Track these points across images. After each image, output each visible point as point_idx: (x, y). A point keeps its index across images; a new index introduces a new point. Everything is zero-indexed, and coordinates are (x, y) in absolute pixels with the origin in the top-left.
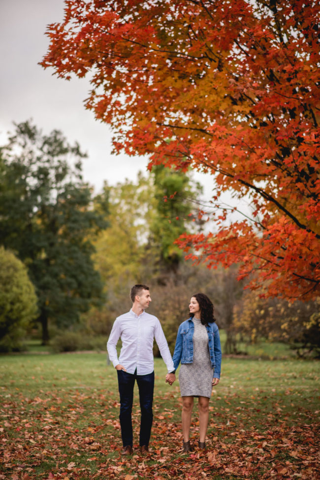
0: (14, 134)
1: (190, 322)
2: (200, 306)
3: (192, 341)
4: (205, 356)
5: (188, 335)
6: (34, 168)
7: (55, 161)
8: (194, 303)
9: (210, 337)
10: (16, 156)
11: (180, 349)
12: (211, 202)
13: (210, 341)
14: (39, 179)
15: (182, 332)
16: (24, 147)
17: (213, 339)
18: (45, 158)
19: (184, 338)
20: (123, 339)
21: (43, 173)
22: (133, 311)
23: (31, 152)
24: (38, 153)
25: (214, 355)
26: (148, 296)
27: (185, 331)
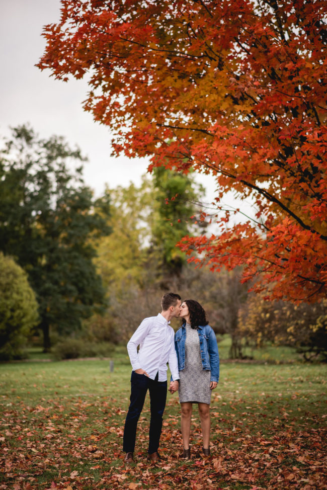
0: (11, 138)
6: (33, 172)
7: (54, 164)
12: (214, 204)
13: (201, 343)
14: (39, 184)
15: (176, 339)
16: (21, 151)
17: (205, 342)
18: (44, 161)
19: (178, 345)
21: (42, 177)
23: (29, 156)
24: (36, 157)
27: (179, 338)
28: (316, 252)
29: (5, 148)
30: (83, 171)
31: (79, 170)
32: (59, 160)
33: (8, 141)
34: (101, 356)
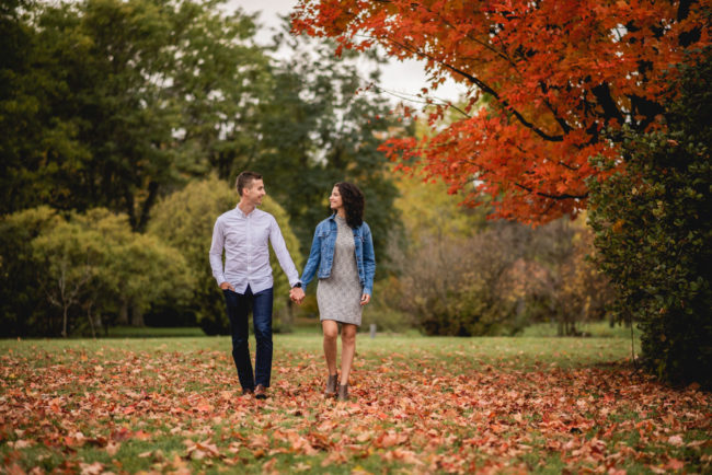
0: (280, 30)
1: (332, 221)
2: (343, 199)
3: (333, 249)
4: (351, 268)
5: (328, 239)
6: (311, 78)
7: (340, 67)
8: (336, 195)
9: (357, 243)
10: (285, 61)
11: (316, 257)
12: (419, 96)
13: (357, 248)
14: (318, 93)
15: (320, 234)
16: (294, 48)
17: (361, 245)
18: (326, 63)
19: (323, 243)
20: (227, 247)
21: (323, 85)
22: (241, 208)
23: (305, 55)
24: (315, 57)
25: (363, 268)
26: (260, 188)
27: (324, 233)
28: (525, 152)
29: (273, 43)
30: (381, 78)
31: (375, 75)
32: (347, 62)
33: (276, 33)
34: (389, 331)
